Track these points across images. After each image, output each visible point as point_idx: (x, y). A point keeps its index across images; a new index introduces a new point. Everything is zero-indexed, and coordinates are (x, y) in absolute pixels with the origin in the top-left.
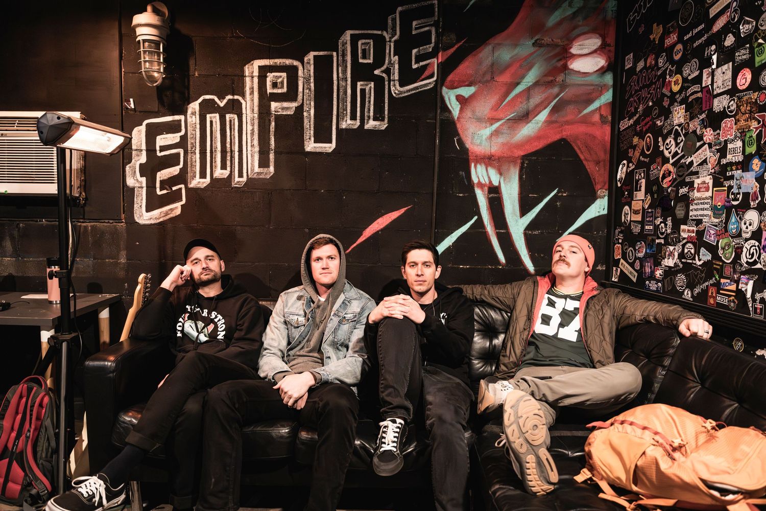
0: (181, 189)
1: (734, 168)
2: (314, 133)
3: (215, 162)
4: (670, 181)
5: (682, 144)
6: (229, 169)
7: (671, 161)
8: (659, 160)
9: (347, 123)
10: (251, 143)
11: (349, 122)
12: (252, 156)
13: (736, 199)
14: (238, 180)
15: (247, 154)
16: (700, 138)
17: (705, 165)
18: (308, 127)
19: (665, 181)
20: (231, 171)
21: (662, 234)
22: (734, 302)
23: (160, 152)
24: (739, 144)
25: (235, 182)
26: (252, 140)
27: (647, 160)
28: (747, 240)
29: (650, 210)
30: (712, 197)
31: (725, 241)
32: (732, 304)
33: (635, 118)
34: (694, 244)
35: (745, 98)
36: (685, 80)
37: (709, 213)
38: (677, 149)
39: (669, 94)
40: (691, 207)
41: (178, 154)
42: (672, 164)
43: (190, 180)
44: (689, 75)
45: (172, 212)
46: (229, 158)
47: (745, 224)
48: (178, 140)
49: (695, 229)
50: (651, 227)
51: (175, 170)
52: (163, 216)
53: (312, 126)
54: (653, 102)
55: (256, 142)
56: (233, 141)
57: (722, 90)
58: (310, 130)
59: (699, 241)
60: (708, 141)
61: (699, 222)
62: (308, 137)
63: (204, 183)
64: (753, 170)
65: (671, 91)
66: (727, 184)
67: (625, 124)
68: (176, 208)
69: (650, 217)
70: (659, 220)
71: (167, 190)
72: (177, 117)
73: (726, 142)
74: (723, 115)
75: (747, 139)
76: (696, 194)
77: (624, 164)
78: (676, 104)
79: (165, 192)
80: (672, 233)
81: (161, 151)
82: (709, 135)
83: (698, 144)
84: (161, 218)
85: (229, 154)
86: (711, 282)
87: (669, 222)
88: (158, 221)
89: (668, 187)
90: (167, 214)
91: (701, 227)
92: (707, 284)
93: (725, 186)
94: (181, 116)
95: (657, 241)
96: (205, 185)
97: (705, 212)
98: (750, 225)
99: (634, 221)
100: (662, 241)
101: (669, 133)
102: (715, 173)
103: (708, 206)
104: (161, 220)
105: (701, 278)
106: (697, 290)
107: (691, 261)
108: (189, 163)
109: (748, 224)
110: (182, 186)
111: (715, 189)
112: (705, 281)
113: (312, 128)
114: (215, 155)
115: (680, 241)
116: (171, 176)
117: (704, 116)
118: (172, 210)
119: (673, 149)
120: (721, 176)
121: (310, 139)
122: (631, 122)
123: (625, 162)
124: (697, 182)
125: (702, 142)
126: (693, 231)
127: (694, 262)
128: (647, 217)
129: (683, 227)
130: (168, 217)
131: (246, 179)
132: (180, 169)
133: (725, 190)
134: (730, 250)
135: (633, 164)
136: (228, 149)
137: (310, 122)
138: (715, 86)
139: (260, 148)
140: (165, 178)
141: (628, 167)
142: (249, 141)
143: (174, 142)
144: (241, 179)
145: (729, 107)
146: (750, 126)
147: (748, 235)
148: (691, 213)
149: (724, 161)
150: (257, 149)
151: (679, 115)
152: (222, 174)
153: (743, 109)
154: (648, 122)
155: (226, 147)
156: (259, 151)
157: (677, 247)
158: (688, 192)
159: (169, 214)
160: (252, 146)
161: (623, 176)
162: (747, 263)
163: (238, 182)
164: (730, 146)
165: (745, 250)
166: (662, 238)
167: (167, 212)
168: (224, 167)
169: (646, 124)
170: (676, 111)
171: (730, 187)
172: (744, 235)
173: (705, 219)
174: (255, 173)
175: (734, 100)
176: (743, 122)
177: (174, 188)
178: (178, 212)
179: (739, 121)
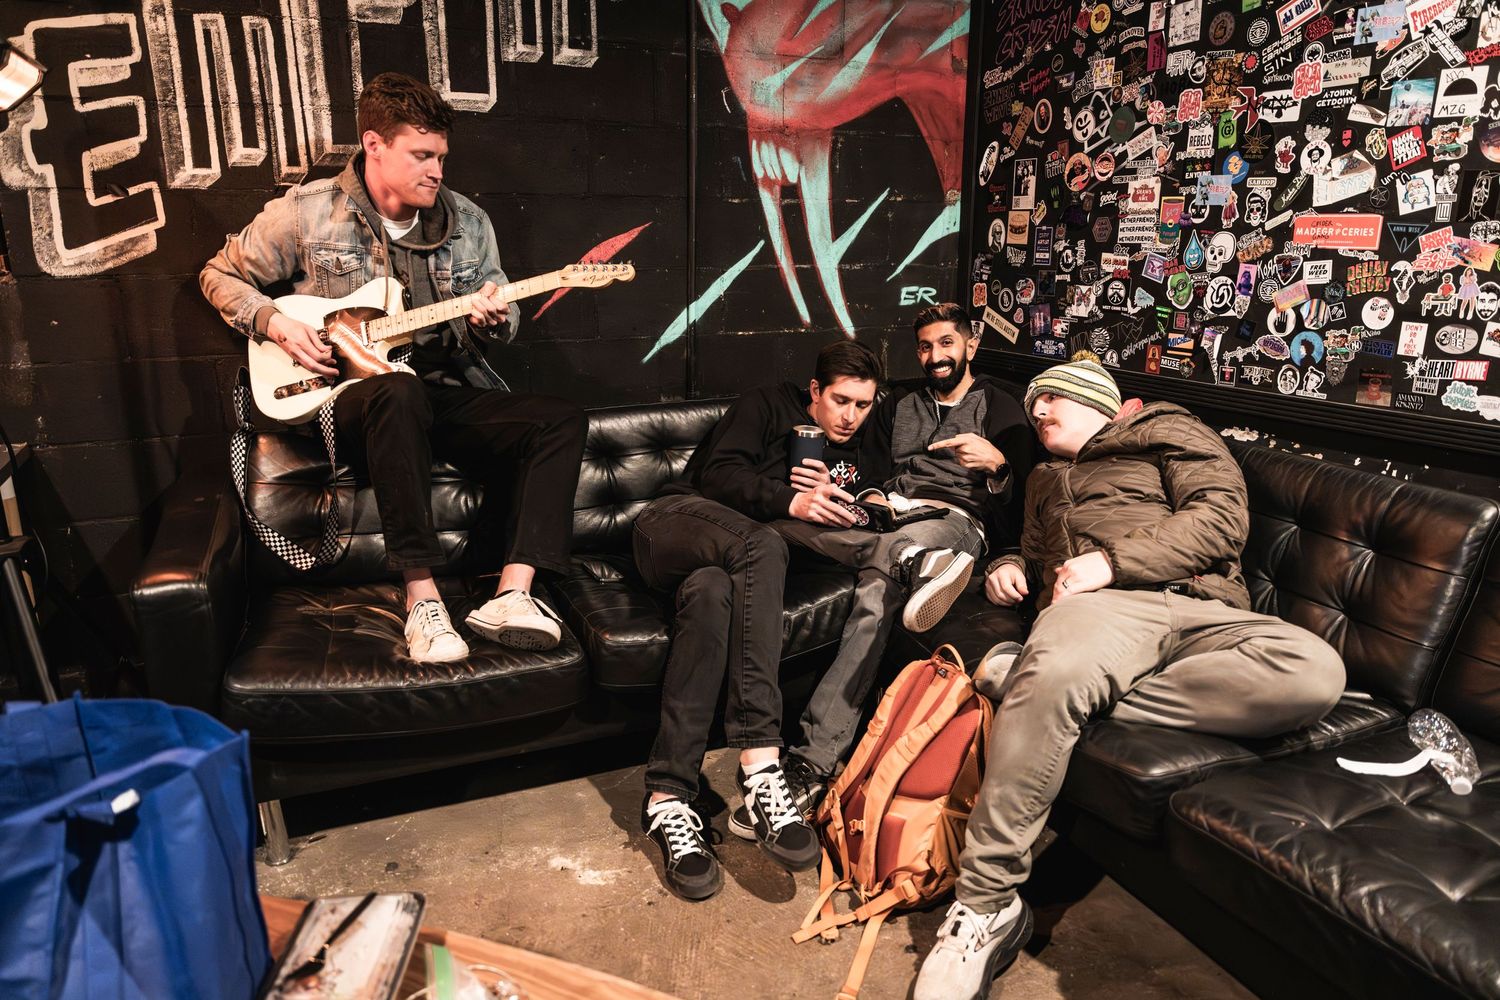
0: (149, 192)
1: (1198, 167)
2: (450, 70)
3: (228, 129)
4: (1084, 182)
5: (1107, 122)
6: (263, 145)
7: (1087, 149)
8: (1065, 145)
9: (517, 50)
10: (311, 86)
11: (521, 48)
12: (316, 117)
13: (1198, 215)
14: (289, 172)
15: (303, 112)
16: (1142, 115)
17: (1148, 160)
18: (436, 54)
19: (1074, 181)
20: (269, 151)
21: (1068, 266)
22: (1188, 365)
23: (83, 103)
24: (1209, 130)
25: (283, 175)
26: (312, 80)
27: (1040, 144)
28: (1213, 276)
29: (1044, 228)
30: (1159, 211)
31: (1179, 277)
32: (1186, 369)
33: (1016, 69)
34: (1125, 282)
35: (1222, 60)
36: (1116, 15)
37: (1153, 234)
38: (1098, 129)
39: (1085, 35)
40: (1121, 225)
41: (133, 109)
42: (1089, 154)
43: (171, 170)
44: (1125, 7)
45: (133, 246)
46: (260, 120)
47: (1212, 252)
48: (126, 74)
49: (1127, 259)
50: (1047, 256)
51: (129, 148)
52: (113, 257)
53: (444, 54)
54: (1053, 45)
55: (321, 85)
56: (265, 80)
57: (1182, 42)
58: (441, 61)
59: (1134, 277)
60: (1155, 122)
61: (1134, 248)
62: (437, 78)
63: (205, 177)
64: (1229, 173)
65: (1089, 30)
66: (1185, 191)
67: (994, 77)
68: (145, 237)
69: (1045, 239)
70: (1060, 246)
71: (117, 195)
72: (116, 18)
73: (1186, 125)
74: (1184, 82)
75: (1222, 125)
76: (1132, 205)
77: (994, 148)
78: (1098, 54)
79: (108, 199)
80: (1085, 265)
81: (84, 100)
82: (1157, 112)
83: (1137, 125)
84: (107, 260)
85: (259, 112)
86: (1153, 338)
87: (1081, 247)
88: (101, 269)
89: (1081, 192)
90: (121, 250)
91: (1138, 256)
92: (1145, 341)
93: (1181, 195)
94: (126, 15)
95: (1058, 278)
96: (209, 183)
97: (1146, 234)
98: (1220, 254)
99: (1011, 245)
100: (1068, 278)
101: (1084, 102)
102: (1165, 173)
103: (1151, 224)
104: (110, 265)
105: (1136, 334)
106: (1127, 352)
107: (1119, 309)
108: (163, 131)
109: (1216, 253)
110: (153, 185)
111: (1164, 198)
112: (1143, 337)
113: (445, 59)
114: (227, 113)
115: (1099, 278)
116: (120, 161)
117: (1149, 80)
118: (134, 241)
119: (1091, 129)
120: (1175, 178)
121: (441, 81)
122: (1009, 74)
123: (995, 144)
124: (1133, 186)
125: (1144, 123)
126: (1124, 263)
127: (1125, 309)
128: (1038, 239)
129: (1105, 256)
130: (125, 259)
131: (307, 169)
132: (142, 145)
133: (1181, 201)
134: (1186, 291)
135: (1012, 148)
136: (257, 100)
137: (438, 44)
138: (1172, 32)
139: (332, 98)
140: (106, 165)
141: (1001, 152)
142: (305, 81)
143: (117, 79)
144: (295, 170)
145: (1193, 71)
146: (1227, 106)
147: (1217, 269)
148: (1121, 235)
149: (1181, 156)
150: (324, 101)
151: (1103, 74)
152: (248, 157)
153: (1217, 76)
154: (1044, 79)
155: (250, 94)
156: (330, 106)
157: (1094, 288)
158: (1117, 201)
159: (128, 252)
160: (314, 93)
161: (992, 168)
162: (1213, 309)
163: (289, 175)
164: (1192, 133)
165: (1210, 291)
166: (1067, 273)
167: (122, 247)
168: (250, 140)
169: (1039, 82)
170: (1098, 66)
171: (1191, 197)
172: (1210, 269)
173: (1146, 245)
174: (327, 155)
175: (1203, 60)
176: (1216, 96)
177: (133, 191)
178: (151, 245)
179: (1209, 94)
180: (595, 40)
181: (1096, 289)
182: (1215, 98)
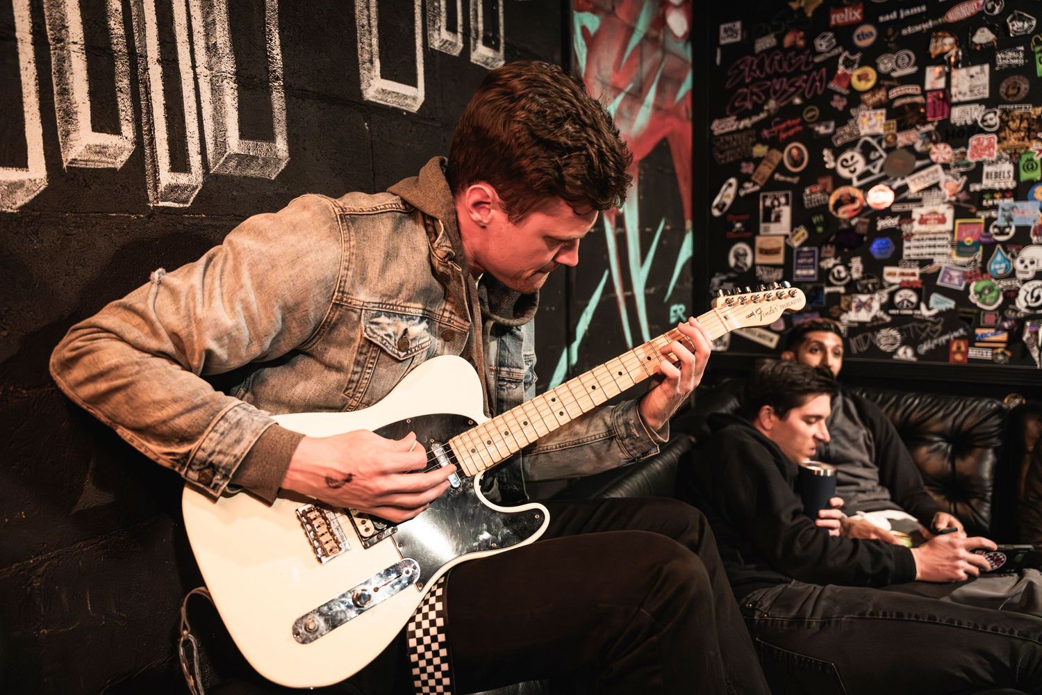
1: (997, 196)
2: (380, 46)
3: (65, 92)
4: (855, 210)
5: (880, 162)
6: (128, 129)
7: (856, 183)
8: (828, 181)
9: (441, 37)
10: (207, 36)
11: (445, 35)
12: (216, 90)
13: (1002, 232)
14: (173, 182)
15: (196, 79)
16: (925, 155)
17: (935, 193)
18: (365, 22)
19: (841, 210)
20: (138, 142)
21: (840, 280)
22: (1003, 353)
24: (1007, 167)
25: (162, 187)
26: (209, 27)
27: (795, 180)
28: (1025, 281)
29: (806, 249)
30: (952, 232)
31: (982, 284)
32: (1000, 358)
33: (755, 119)
34: (917, 291)
35: (1017, 113)
36: (882, 77)
37: (949, 250)
38: (870, 167)
39: (846, 92)
40: (906, 244)
42: (860, 188)
44: (894, 70)
46: (124, 83)
47: (1022, 262)
49: (917, 271)
50: (812, 272)
53: (374, 23)
54: (802, 97)
55: (222, 37)
56: (134, 11)
57: (968, 98)
58: (370, 32)
59: (928, 285)
60: (941, 160)
61: (923, 263)
62: (366, 56)
63: (14, 187)
64: (1035, 199)
65: (850, 87)
66: (983, 215)
67: (723, 126)
69: (808, 258)
70: (829, 263)
73: (980, 165)
74: (974, 129)
75: (1022, 162)
76: (916, 227)
77: (730, 185)
78: (863, 106)
80: (863, 278)
82: (942, 152)
83: (918, 164)
85: (121, 67)
86: (956, 334)
87: (856, 263)
89: (851, 218)
91: (930, 269)
92: (947, 337)
93: (980, 218)
95: (827, 290)
96: (21, 199)
97: (938, 250)
98: (1032, 263)
99: (761, 265)
100: (842, 290)
101: (850, 145)
102: (958, 200)
103: (945, 242)
105: (934, 332)
106: (924, 348)
107: (910, 312)
109: (1027, 262)
111: (958, 221)
112: (943, 333)
113: (375, 31)
114: (62, 60)
115: (882, 288)
117: (930, 127)
119: (861, 166)
120: (966, 207)
121: (371, 62)
122: (746, 123)
123: (733, 181)
124: (917, 213)
125: (926, 162)
126: (914, 274)
127: (917, 312)
128: (798, 258)
129: (887, 270)
131: (200, 179)
133: (980, 223)
134: (994, 294)
135: (755, 184)
136: (119, 45)
137: (368, 8)
138: (954, 90)
139: (238, 63)
141: (740, 187)
142: (198, 24)
144: (183, 179)
145: (983, 121)
146: (1028, 148)
147: (1030, 275)
148: (906, 252)
149: (976, 187)
150: (227, 65)
151: (871, 123)
152: (101, 150)
153: (1013, 125)
154: (793, 126)
155: (107, 31)
156: (236, 74)
157: (877, 296)
158: (900, 225)
160: (211, 49)
161: (729, 201)
162: (1028, 307)
163: (173, 188)
164: (986, 169)
165: (1022, 294)
166: (840, 286)
168: (105, 120)
169: (788, 129)
170: (864, 116)
171: (990, 221)
172: (1020, 276)
173: (937, 259)
174: (230, 157)
175: (995, 113)
176: (1013, 140)
179: (1005, 138)
180: (502, 41)
181: (880, 298)
182: (1013, 141)
